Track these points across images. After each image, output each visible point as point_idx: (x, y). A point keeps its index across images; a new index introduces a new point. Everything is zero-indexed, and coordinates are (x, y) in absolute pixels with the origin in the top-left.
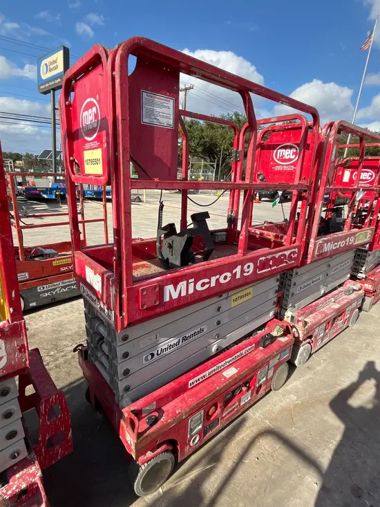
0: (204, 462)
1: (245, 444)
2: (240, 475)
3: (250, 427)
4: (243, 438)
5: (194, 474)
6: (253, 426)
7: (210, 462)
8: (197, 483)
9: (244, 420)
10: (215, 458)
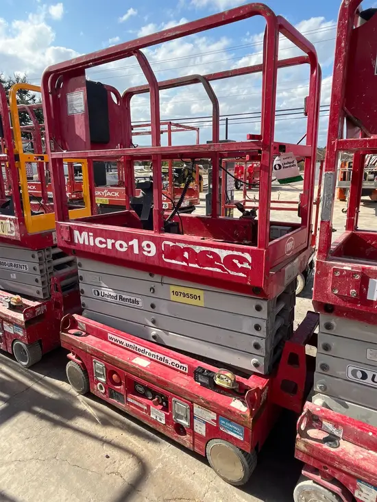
0: (102, 415)
1: (125, 444)
2: (90, 443)
3: (147, 448)
4: (130, 442)
5: (90, 410)
6: (150, 451)
7: (101, 419)
8: (83, 414)
9: (155, 441)
10: (106, 422)
